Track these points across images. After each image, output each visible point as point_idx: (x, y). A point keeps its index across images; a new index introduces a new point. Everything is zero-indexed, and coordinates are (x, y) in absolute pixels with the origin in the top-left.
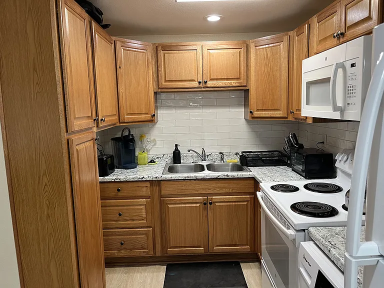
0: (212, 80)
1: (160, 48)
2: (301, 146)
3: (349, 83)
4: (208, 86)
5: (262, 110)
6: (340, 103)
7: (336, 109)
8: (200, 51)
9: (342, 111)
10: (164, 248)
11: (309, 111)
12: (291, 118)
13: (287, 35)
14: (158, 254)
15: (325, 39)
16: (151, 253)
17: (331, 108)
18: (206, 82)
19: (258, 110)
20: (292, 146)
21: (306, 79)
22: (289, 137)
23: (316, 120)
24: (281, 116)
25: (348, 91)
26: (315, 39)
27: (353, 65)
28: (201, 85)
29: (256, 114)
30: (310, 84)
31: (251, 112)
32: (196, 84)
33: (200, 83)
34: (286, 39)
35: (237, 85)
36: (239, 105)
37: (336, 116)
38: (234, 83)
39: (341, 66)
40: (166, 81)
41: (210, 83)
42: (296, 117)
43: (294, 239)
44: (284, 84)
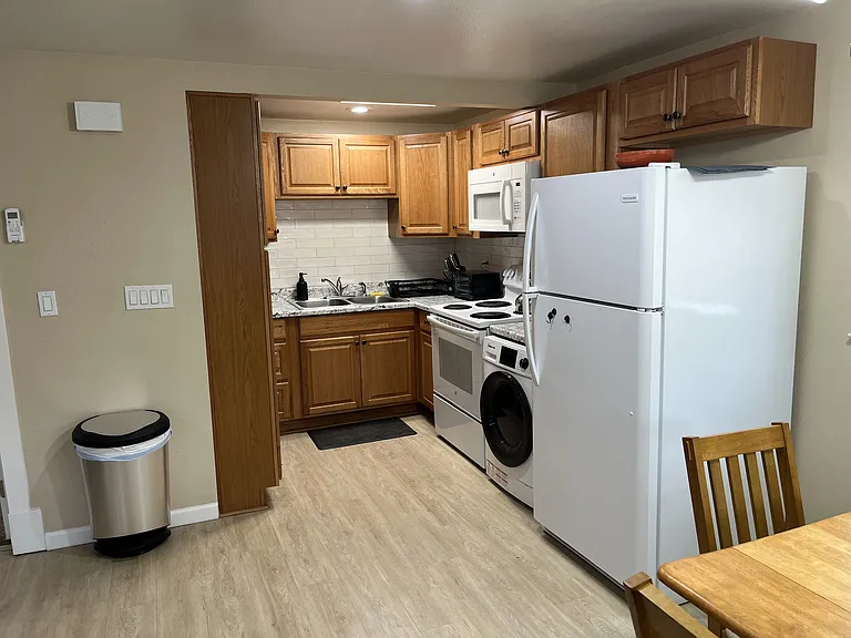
0: (352, 185)
1: (282, 140)
2: (463, 268)
3: (515, 199)
4: (349, 192)
5: (417, 225)
6: (508, 218)
7: (505, 222)
8: (336, 147)
9: (510, 224)
10: (304, 407)
11: (476, 225)
12: (453, 234)
13: (444, 135)
14: (297, 416)
15: (490, 152)
16: (288, 415)
17: (501, 221)
18: (345, 188)
19: (411, 225)
20: (452, 268)
21: (473, 191)
22: (449, 259)
23: (484, 235)
24: (441, 232)
25: (515, 206)
26: (478, 149)
27: (518, 184)
28: (339, 192)
29: (410, 230)
30: (477, 197)
31: (403, 228)
32: (331, 190)
33: (337, 189)
34: (443, 139)
35: (384, 192)
36: (380, 219)
37: (506, 229)
38: (380, 190)
39: (508, 183)
40: (292, 185)
41: (350, 190)
42: (461, 232)
43: (478, 339)
44: (443, 196)
